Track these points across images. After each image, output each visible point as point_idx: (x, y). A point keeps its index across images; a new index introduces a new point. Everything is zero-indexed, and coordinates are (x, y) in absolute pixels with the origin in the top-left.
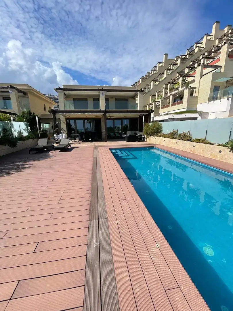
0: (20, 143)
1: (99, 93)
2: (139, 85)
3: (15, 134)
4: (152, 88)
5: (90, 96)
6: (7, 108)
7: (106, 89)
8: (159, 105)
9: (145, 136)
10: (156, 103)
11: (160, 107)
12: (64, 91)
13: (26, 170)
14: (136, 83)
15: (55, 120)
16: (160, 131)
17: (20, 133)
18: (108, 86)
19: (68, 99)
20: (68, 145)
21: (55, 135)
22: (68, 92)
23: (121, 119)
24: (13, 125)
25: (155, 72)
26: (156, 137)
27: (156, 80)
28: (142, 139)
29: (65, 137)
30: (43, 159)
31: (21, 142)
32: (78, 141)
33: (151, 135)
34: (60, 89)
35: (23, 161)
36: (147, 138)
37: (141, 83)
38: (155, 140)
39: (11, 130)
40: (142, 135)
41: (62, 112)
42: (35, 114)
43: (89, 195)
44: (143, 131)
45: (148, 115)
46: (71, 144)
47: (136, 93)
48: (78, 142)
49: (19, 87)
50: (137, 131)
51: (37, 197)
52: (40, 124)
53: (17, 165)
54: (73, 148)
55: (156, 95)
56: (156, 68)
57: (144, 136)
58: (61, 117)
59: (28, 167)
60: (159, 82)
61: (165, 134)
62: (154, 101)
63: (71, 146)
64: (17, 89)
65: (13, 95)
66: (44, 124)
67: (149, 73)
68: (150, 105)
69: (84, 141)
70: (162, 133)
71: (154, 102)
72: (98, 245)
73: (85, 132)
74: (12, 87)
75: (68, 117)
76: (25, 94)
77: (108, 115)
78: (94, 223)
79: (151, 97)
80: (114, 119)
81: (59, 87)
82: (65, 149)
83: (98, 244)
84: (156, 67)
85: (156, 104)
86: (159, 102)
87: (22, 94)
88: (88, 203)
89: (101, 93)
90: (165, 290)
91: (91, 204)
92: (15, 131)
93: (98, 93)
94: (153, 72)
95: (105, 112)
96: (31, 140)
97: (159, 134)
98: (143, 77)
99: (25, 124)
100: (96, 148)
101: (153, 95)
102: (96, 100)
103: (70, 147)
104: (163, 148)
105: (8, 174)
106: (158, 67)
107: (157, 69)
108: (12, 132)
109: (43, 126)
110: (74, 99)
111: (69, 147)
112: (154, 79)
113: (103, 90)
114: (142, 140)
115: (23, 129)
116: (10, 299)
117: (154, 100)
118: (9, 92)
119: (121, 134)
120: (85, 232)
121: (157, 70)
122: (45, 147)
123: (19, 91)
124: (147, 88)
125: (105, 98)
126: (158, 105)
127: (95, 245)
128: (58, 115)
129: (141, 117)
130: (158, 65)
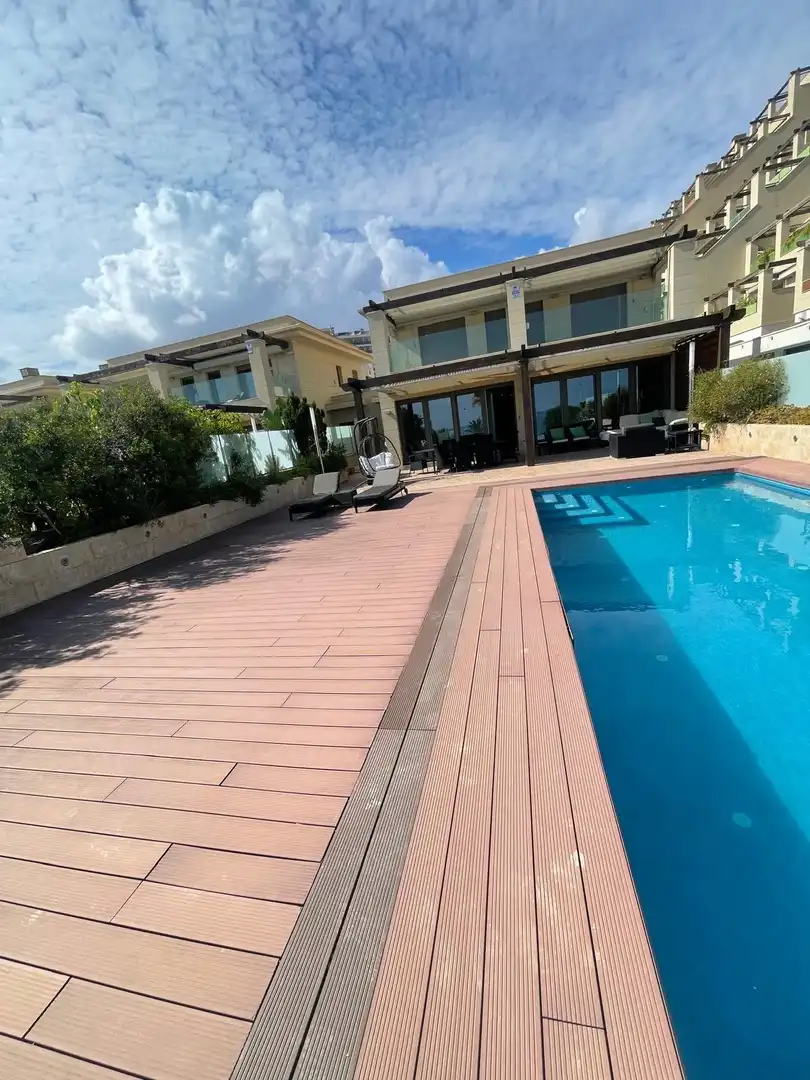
0: (270, 492)
1: (504, 291)
2: (686, 212)
3: (261, 467)
4: (754, 202)
5: (472, 308)
6: (246, 397)
7: (528, 268)
8: (792, 277)
9: (702, 426)
10: (777, 269)
11: (798, 284)
12: (389, 311)
13: (269, 567)
14: (677, 203)
15: (360, 409)
16: (775, 399)
17: (273, 462)
18: (557, 248)
19: (401, 334)
20: (397, 486)
21: (362, 458)
22: (400, 311)
23: (595, 371)
24: (254, 443)
25: (772, 127)
26: (752, 428)
27: (779, 161)
28: (684, 440)
29: (393, 461)
30: (319, 534)
31: (272, 488)
32: (435, 472)
33: (726, 420)
34: (373, 307)
35: (269, 541)
36: (711, 435)
37: (697, 197)
38: (747, 441)
39: (250, 456)
40: (685, 426)
41: (380, 381)
42: (309, 402)
43: (408, 649)
44: (690, 406)
45: (714, 335)
46: (408, 483)
47: (659, 249)
48: (433, 475)
49: (268, 331)
50: (668, 408)
51: (270, 642)
52: (322, 428)
53: (254, 553)
54: (410, 497)
55: (774, 234)
56: (779, 105)
57: (696, 425)
58: (380, 401)
59: (276, 560)
60: (794, 167)
61: (798, 410)
62: (766, 264)
63: (406, 491)
64: (264, 337)
65: (256, 354)
66: (337, 428)
67: (741, 140)
68: (746, 286)
69: (453, 471)
70: (787, 403)
71: (761, 267)
72: (378, 808)
73: (457, 440)
74: (252, 334)
75: (403, 394)
76: (284, 344)
77: (537, 364)
78: (393, 737)
79: (749, 247)
80: (563, 377)
81: (370, 301)
82: (384, 501)
83: (380, 803)
84: (780, 96)
85: (777, 275)
86: (794, 260)
87: (277, 348)
88: (395, 673)
89: (508, 287)
90: (542, 1018)
91: (402, 681)
92: (260, 458)
93: (499, 292)
94: (766, 129)
95: (525, 355)
96: (298, 479)
97: (770, 411)
98: (709, 166)
99: (284, 434)
100: (484, 491)
101: (763, 236)
102: (496, 315)
103: (405, 494)
104: (780, 472)
105: (226, 577)
106: (791, 99)
107: (786, 104)
108: (252, 462)
109: (334, 434)
110: (422, 331)
111: (399, 495)
112: (768, 159)
113: (515, 275)
114: (688, 446)
115: (280, 450)
116: (144, 880)
117: (767, 258)
118: (246, 350)
119: (594, 430)
120: (355, 759)
121: (789, 109)
122: (330, 499)
123: (270, 341)
124: (728, 212)
125: (526, 305)
126: (784, 279)
127: (368, 806)
128: (367, 395)
129: (682, 352)
130: (791, 89)
